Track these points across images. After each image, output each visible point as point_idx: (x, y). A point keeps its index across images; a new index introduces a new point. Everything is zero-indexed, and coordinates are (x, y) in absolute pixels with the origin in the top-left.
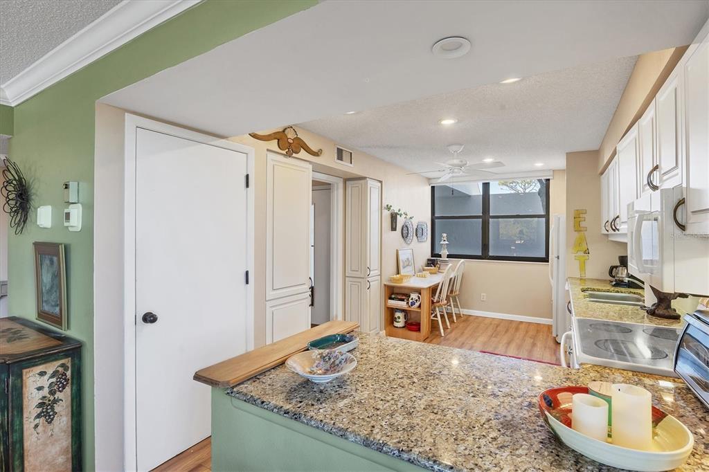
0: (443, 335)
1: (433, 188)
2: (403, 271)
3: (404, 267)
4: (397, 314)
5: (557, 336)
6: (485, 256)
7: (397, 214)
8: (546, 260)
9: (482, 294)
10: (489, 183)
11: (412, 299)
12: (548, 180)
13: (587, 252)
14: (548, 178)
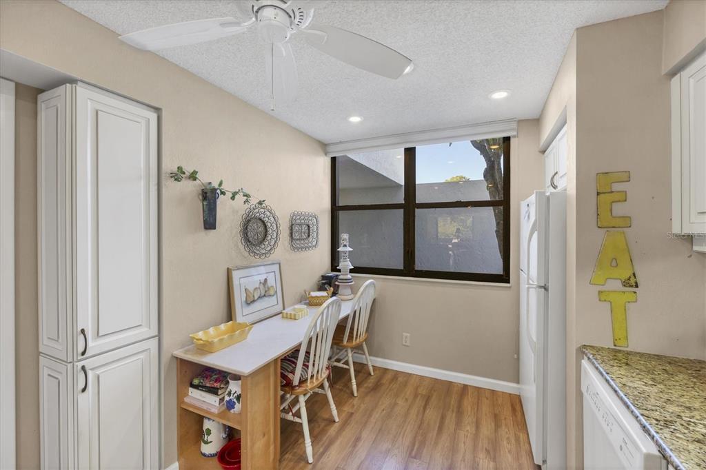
0: (311, 460)
1: (334, 160)
2: (243, 314)
3: (249, 302)
4: (207, 425)
5: (544, 462)
6: (409, 270)
7: (214, 190)
8: (504, 278)
9: (405, 334)
10: (415, 148)
11: (229, 394)
12: (507, 140)
13: (631, 283)
14: (506, 135)
